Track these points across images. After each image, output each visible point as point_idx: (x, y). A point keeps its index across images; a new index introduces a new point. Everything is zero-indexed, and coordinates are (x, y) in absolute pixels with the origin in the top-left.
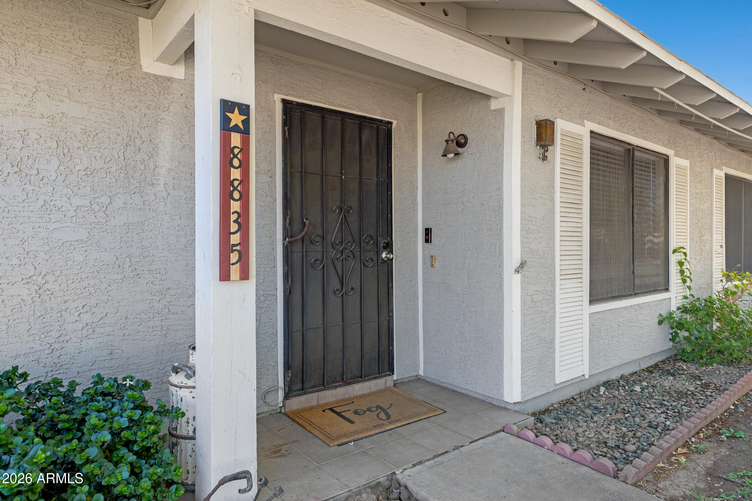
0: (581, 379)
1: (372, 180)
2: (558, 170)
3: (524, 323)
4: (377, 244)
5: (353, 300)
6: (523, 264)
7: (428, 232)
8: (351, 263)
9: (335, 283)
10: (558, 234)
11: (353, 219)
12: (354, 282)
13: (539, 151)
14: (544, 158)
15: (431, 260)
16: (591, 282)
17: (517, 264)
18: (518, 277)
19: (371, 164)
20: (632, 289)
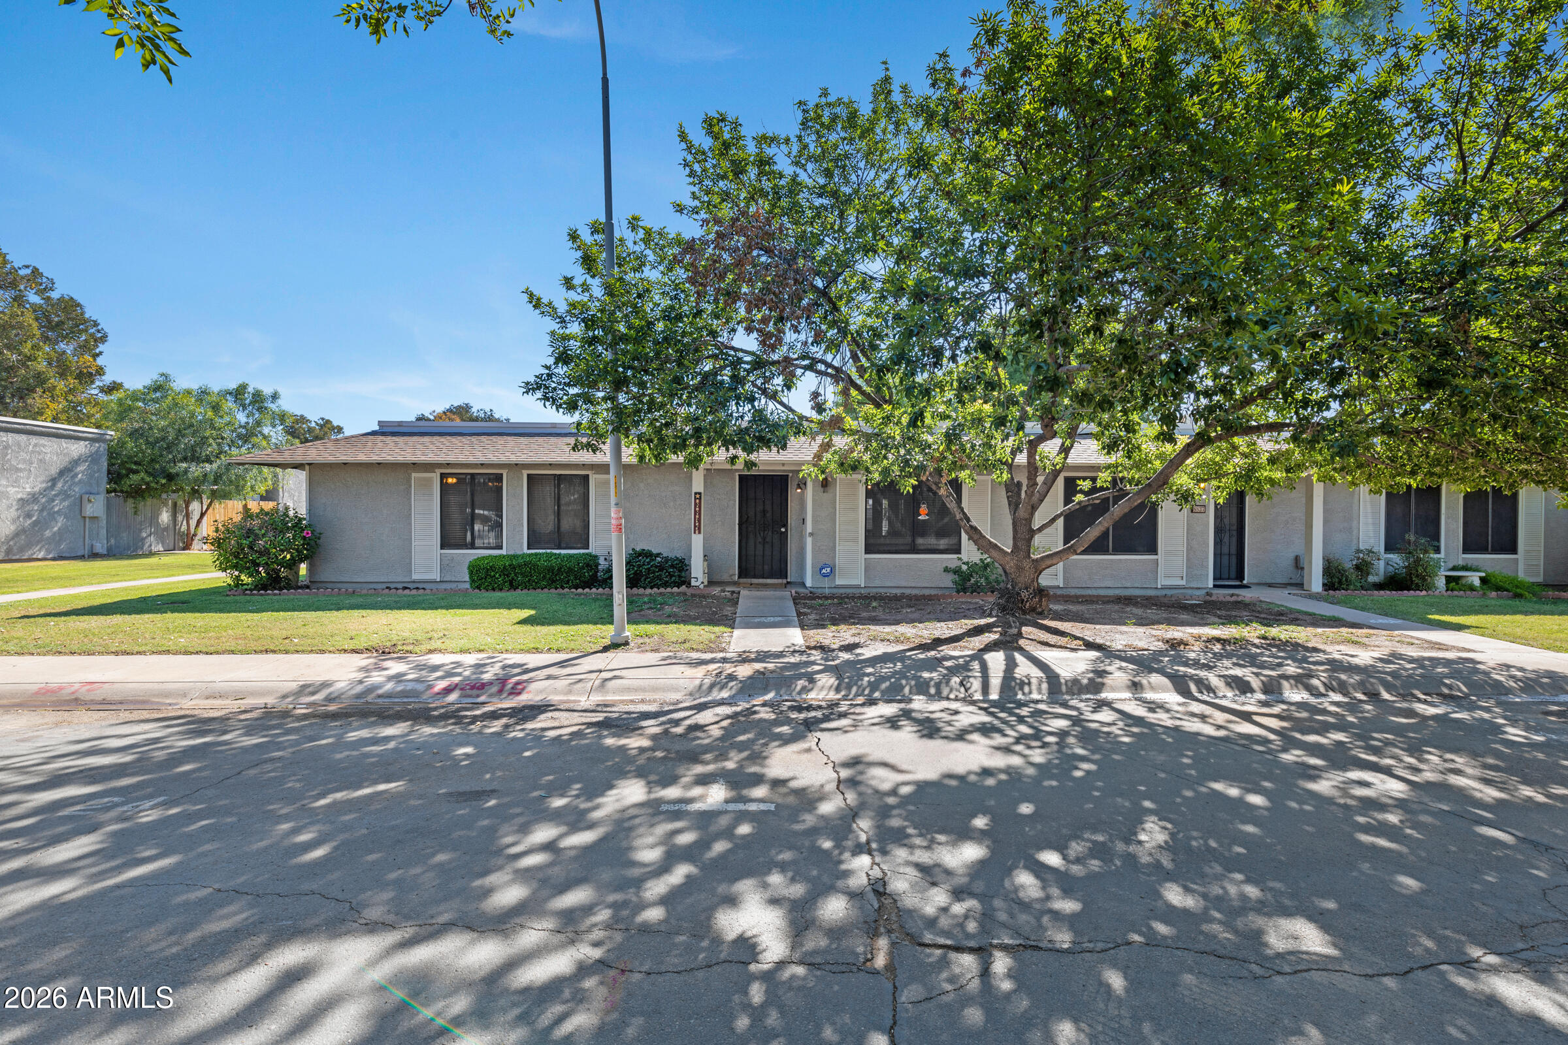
0: (856, 587)
1: (778, 500)
2: (837, 493)
3: (814, 557)
4: (779, 525)
7: (803, 520)
8: (767, 532)
9: (759, 539)
10: (838, 522)
11: (769, 515)
12: (768, 539)
13: (822, 489)
14: (826, 492)
16: (866, 541)
17: (809, 533)
18: (810, 539)
19: (777, 493)
20: (914, 550)
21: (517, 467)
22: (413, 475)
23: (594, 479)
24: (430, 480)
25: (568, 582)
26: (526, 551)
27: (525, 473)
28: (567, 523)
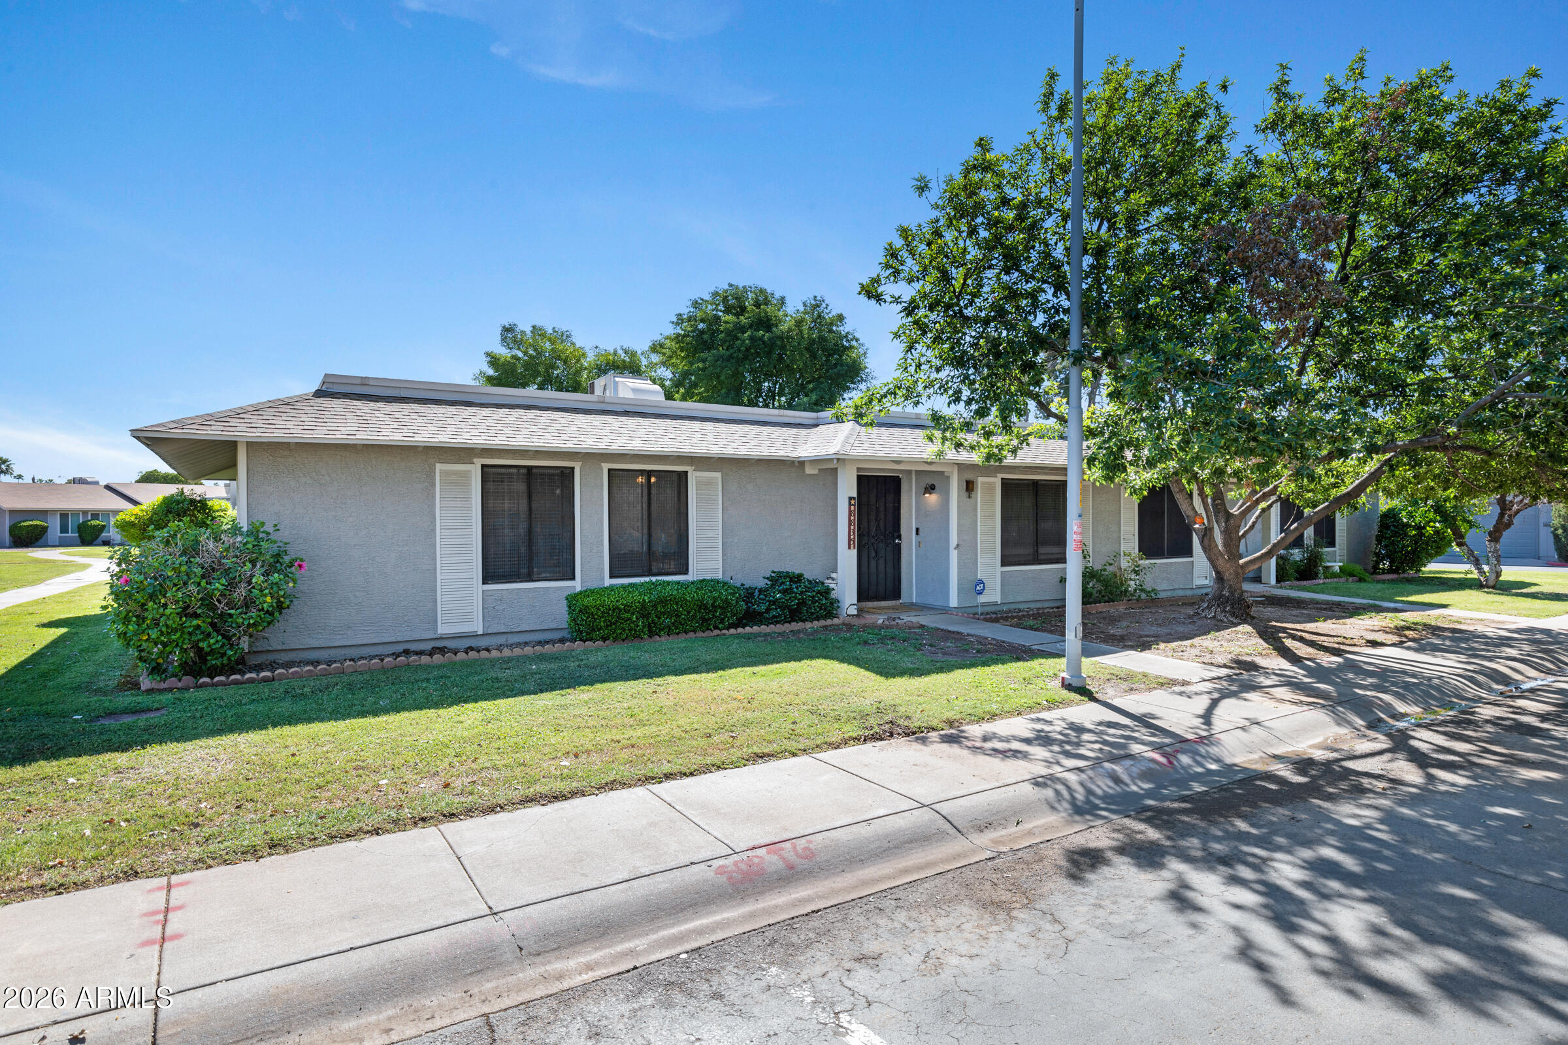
0: (995, 604)
1: (890, 505)
2: (979, 499)
3: (959, 573)
4: (893, 535)
5: (882, 562)
6: (958, 545)
7: (917, 530)
8: (881, 545)
9: (873, 554)
10: (979, 531)
11: (882, 524)
12: (882, 553)
13: (967, 494)
14: (969, 497)
15: (919, 544)
16: (1002, 556)
17: (955, 545)
18: (956, 551)
19: (890, 497)
20: (1036, 560)
21: (592, 458)
22: (438, 466)
23: (694, 477)
24: (466, 475)
25: (722, 621)
26: (608, 582)
27: (606, 467)
28: (663, 539)
